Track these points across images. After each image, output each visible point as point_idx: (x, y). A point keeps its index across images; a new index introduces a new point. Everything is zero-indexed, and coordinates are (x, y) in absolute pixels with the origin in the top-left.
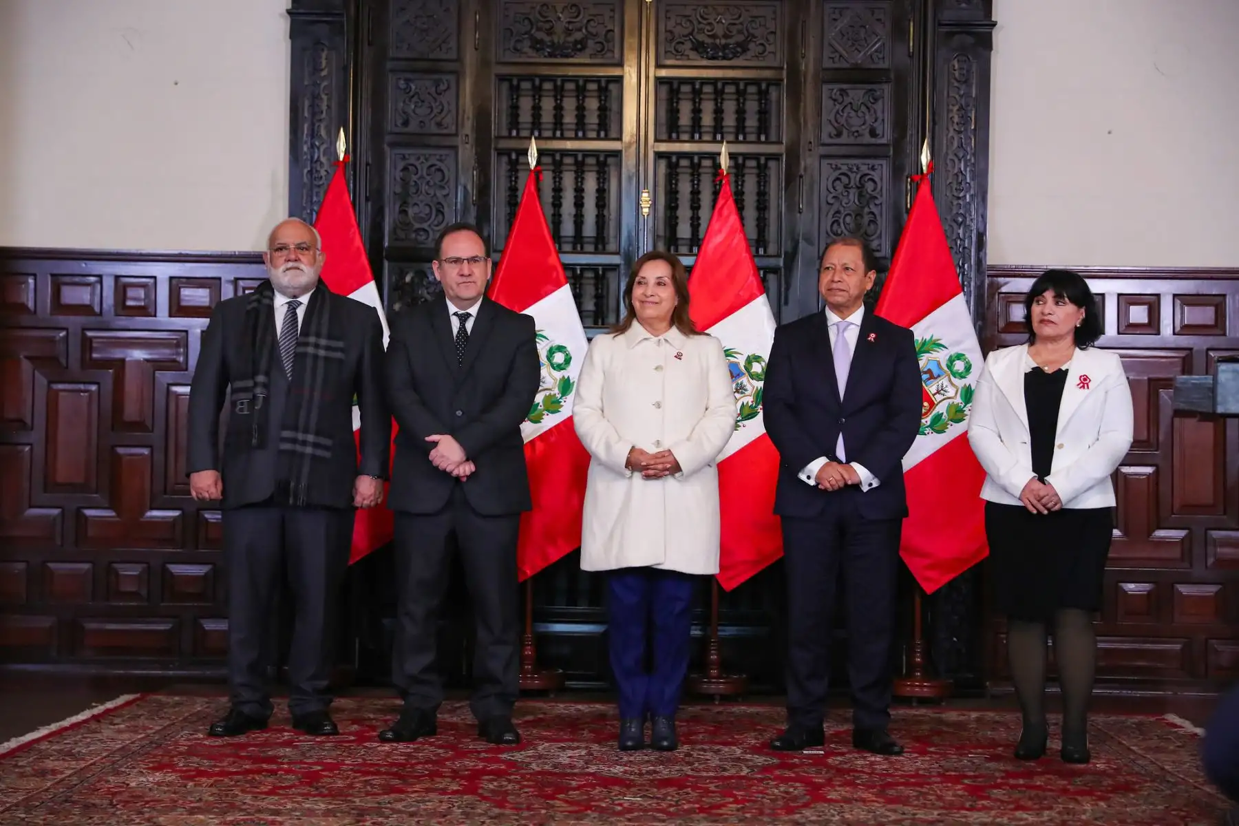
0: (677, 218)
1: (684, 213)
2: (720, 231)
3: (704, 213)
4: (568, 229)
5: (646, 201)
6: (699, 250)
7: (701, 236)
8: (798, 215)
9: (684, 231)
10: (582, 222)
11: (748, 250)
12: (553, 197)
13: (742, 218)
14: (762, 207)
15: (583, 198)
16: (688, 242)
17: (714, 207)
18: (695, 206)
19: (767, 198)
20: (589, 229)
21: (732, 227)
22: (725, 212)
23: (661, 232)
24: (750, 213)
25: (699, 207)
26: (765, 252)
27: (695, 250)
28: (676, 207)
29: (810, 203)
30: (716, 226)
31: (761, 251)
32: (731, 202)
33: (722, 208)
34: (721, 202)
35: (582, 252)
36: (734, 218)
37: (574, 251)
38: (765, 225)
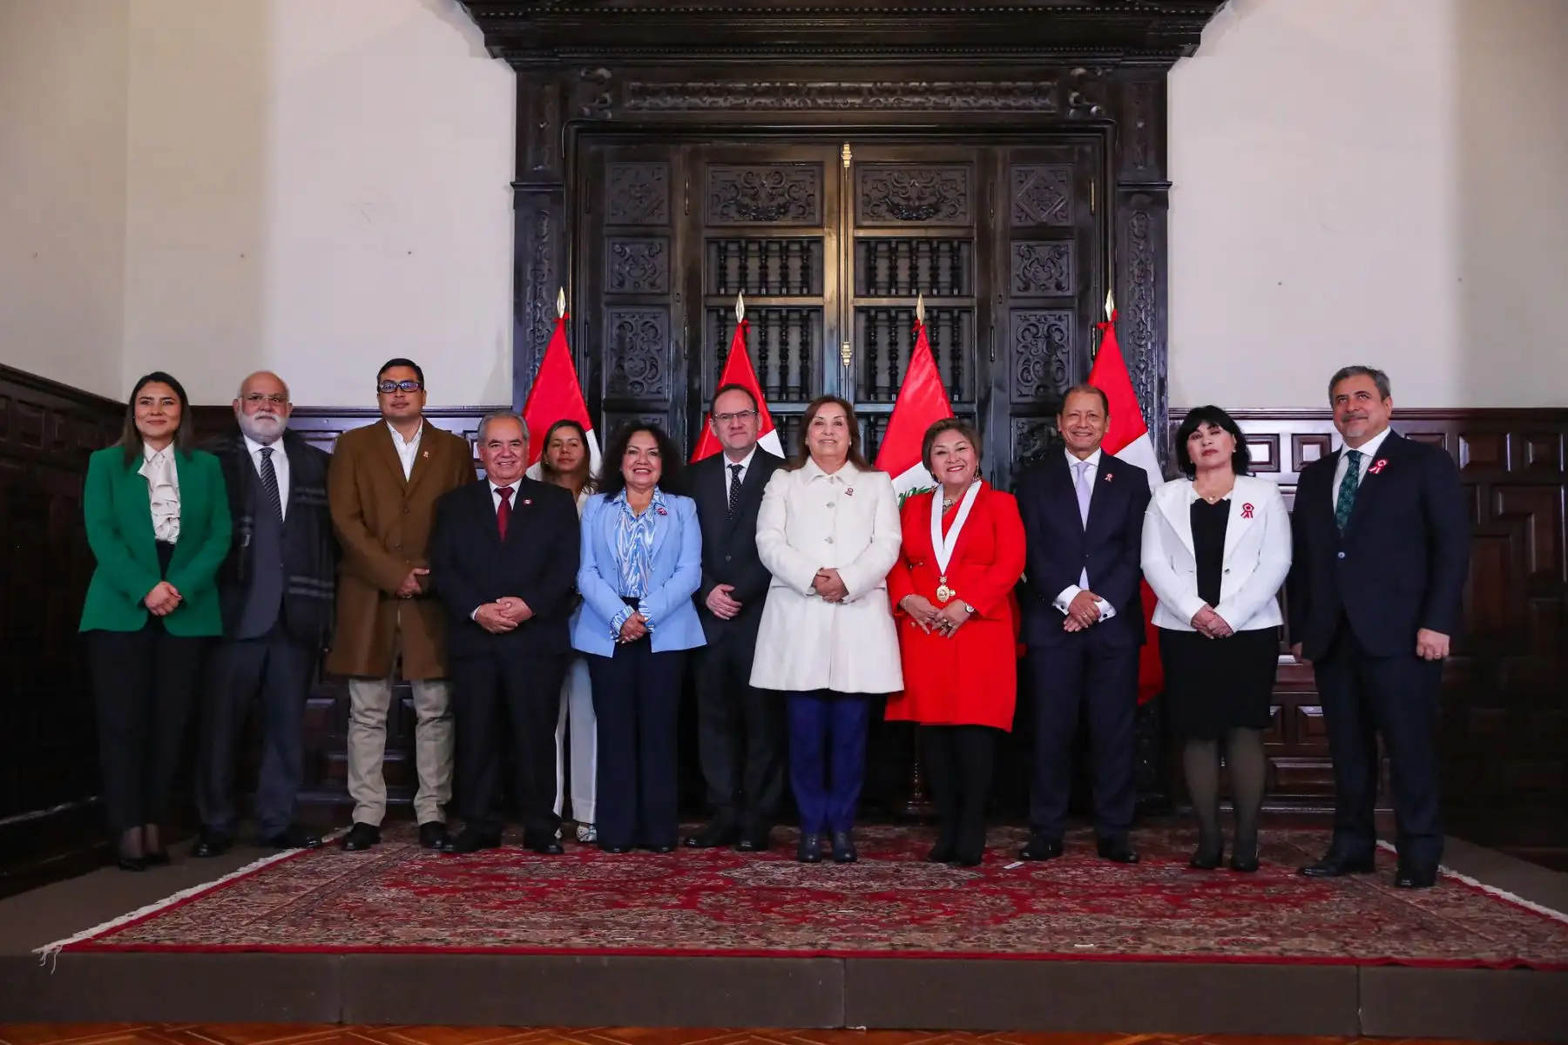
0: (876, 367)
1: (883, 363)
2: (917, 377)
3: (902, 364)
4: (774, 380)
5: (848, 352)
6: (897, 398)
7: (899, 385)
8: (990, 363)
9: (883, 380)
10: (787, 374)
11: (945, 396)
12: (760, 350)
13: (938, 367)
14: (956, 356)
15: (787, 350)
16: (886, 390)
17: (911, 357)
18: (893, 356)
19: (961, 348)
20: (794, 380)
21: (929, 372)
22: (923, 359)
23: (862, 382)
24: (946, 363)
25: (896, 358)
26: (960, 398)
27: (894, 397)
28: (875, 358)
29: (1001, 352)
30: (913, 372)
31: (956, 398)
32: (927, 350)
33: (920, 355)
34: (918, 351)
35: (788, 401)
36: (930, 366)
37: (780, 401)
38: (960, 373)
